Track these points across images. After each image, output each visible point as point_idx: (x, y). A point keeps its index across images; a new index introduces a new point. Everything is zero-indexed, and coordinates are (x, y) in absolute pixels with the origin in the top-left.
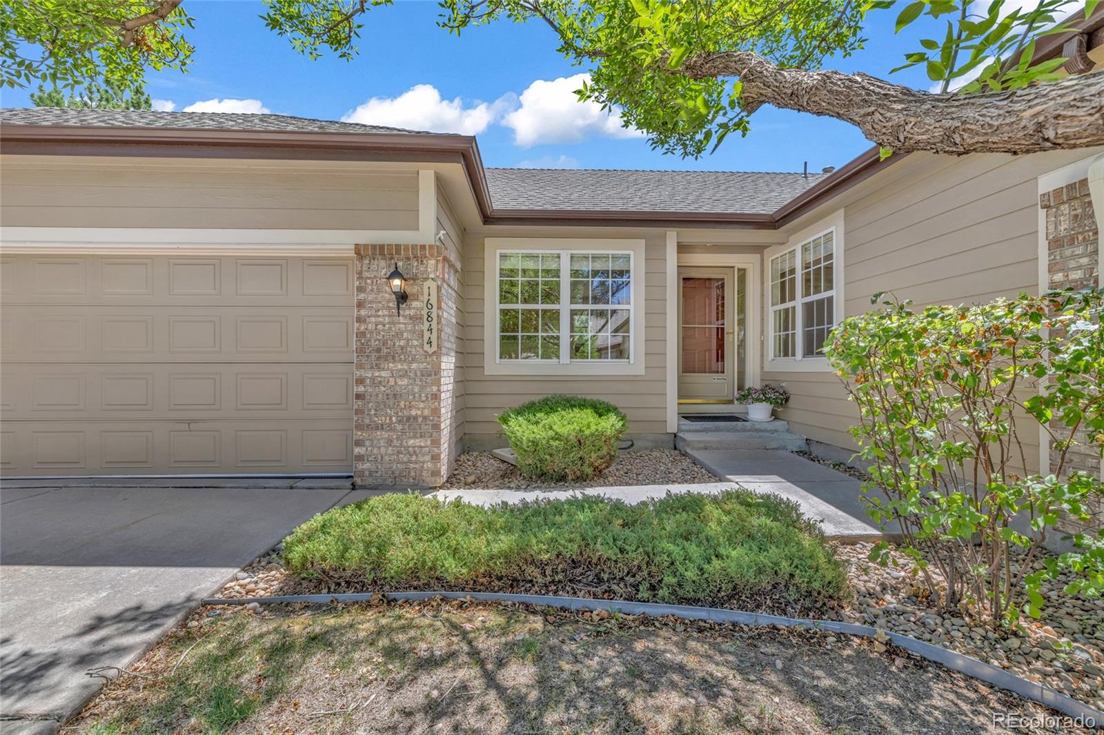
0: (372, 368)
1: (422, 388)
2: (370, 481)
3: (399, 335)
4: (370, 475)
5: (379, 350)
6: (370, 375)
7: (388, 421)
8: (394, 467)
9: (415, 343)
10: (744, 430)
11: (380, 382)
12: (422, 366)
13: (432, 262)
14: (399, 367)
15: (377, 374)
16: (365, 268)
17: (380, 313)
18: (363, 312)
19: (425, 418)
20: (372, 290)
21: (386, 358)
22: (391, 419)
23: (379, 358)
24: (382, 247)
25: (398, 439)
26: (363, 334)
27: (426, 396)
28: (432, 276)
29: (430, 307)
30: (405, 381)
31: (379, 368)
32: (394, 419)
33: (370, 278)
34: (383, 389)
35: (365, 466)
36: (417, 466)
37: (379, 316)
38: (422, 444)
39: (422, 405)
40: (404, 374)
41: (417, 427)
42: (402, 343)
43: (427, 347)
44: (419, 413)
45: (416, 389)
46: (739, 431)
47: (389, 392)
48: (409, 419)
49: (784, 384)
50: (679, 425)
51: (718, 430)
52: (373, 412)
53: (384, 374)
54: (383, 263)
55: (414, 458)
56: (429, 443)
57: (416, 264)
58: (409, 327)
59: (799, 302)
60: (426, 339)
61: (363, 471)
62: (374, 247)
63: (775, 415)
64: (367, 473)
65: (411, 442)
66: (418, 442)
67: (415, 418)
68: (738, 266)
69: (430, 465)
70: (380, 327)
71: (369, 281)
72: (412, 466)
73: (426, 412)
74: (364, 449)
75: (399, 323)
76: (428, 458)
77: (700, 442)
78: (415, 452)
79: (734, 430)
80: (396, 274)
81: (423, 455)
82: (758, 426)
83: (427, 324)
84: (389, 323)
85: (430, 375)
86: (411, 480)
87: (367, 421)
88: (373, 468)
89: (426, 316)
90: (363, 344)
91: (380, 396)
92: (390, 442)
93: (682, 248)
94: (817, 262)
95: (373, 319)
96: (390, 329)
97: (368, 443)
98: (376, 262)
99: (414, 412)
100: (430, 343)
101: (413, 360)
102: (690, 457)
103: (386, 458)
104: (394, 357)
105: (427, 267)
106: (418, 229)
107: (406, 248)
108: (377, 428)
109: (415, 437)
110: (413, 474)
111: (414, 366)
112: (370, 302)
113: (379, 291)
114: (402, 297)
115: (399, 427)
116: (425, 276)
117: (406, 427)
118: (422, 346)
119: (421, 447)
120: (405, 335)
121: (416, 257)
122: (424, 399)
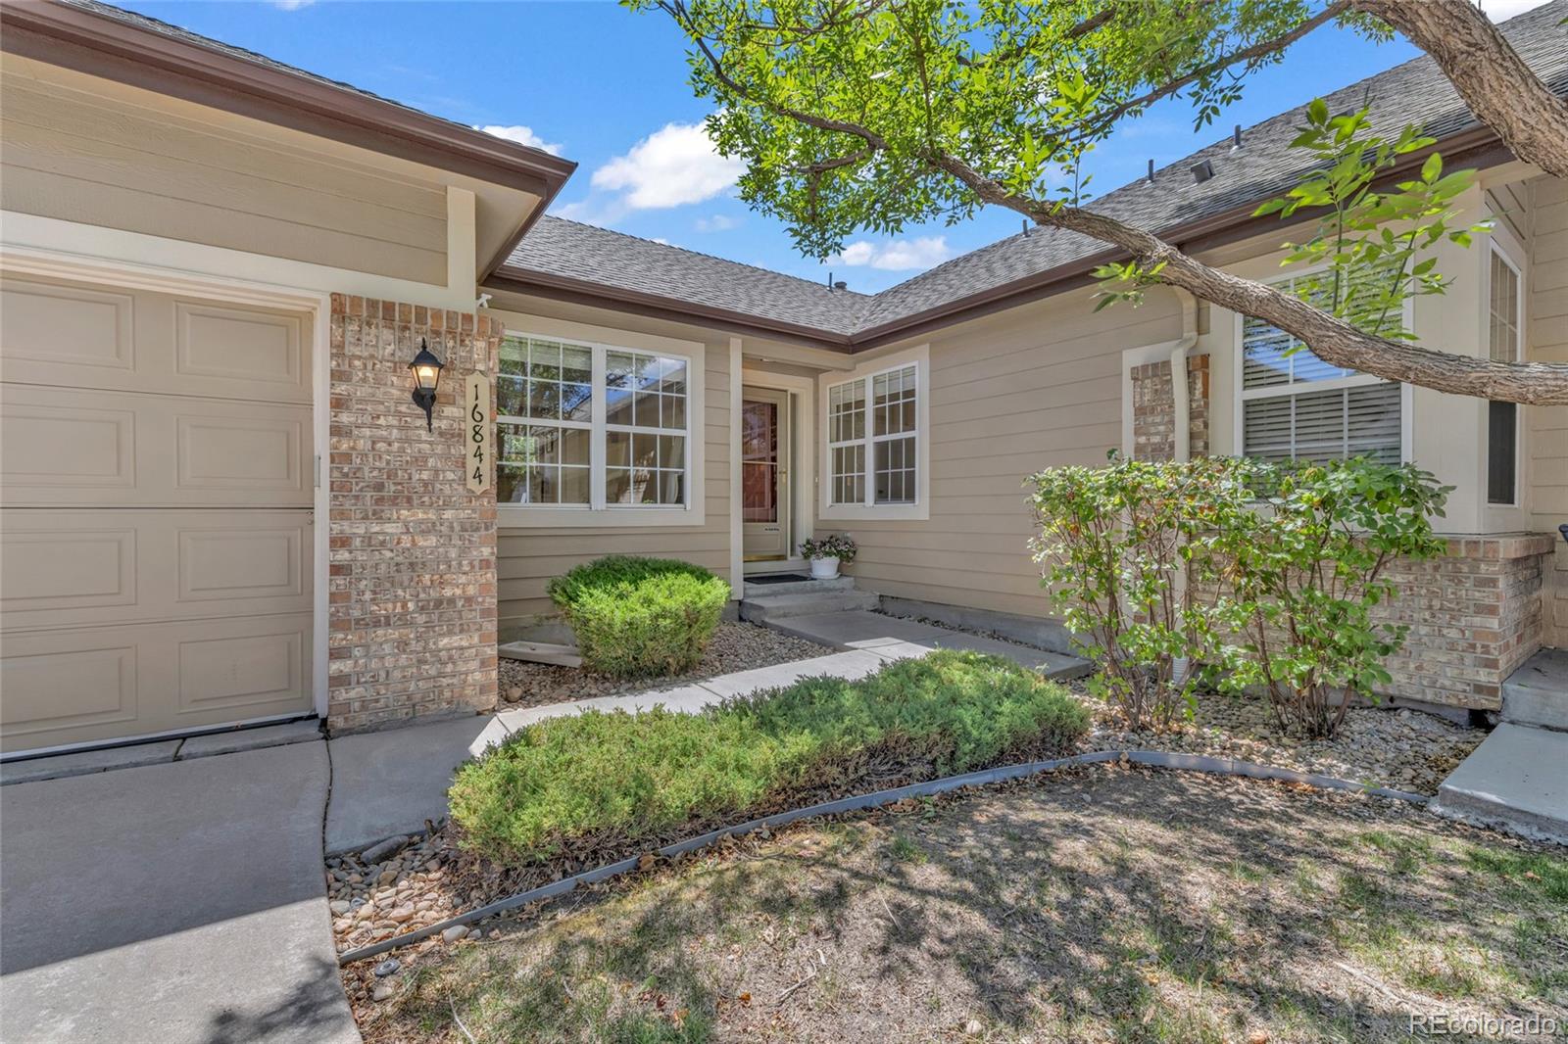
0: (365, 518)
1: (463, 551)
2: (364, 718)
3: (420, 461)
4: (364, 707)
5: (380, 487)
6: (362, 531)
7: (399, 609)
8: (412, 687)
9: (450, 476)
10: (814, 591)
11: (383, 543)
12: (462, 515)
13: (481, 344)
14: (420, 516)
15: (376, 528)
16: (350, 338)
17: (382, 421)
18: (345, 418)
19: (469, 600)
20: (364, 380)
21: (394, 501)
22: (404, 606)
23: (380, 501)
24: (389, 307)
25: (418, 639)
26: (347, 457)
27: (471, 564)
28: (480, 367)
29: (478, 417)
30: (432, 541)
31: (378, 517)
32: (411, 606)
33: (359, 358)
34: (388, 554)
35: (352, 694)
36: (455, 681)
37: (379, 427)
38: (465, 643)
39: (463, 579)
40: (430, 529)
41: (455, 615)
42: (425, 475)
43: (472, 484)
44: (458, 592)
45: (453, 553)
46: (807, 592)
47: (400, 559)
48: (439, 603)
49: (849, 535)
50: (745, 589)
51: (787, 592)
52: (368, 596)
53: (389, 528)
54: (387, 335)
55: (449, 668)
56: (476, 640)
57: (451, 344)
58: (439, 449)
59: (870, 440)
60: (470, 472)
61: (348, 704)
62: (373, 304)
63: (841, 572)
64: (357, 705)
65: (444, 642)
66: (456, 641)
67: (452, 601)
68: (791, 390)
69: (478, 676)
70: (381, 446)
71: (357, 363)
72: (445, 681)
73: (471, 590)
74: (350, 663)
75: (420, 442)
76: (474, 665)
77: (778, 608)
78: (450, 658)
79: (803, 592)
80: (425, 357)
81: (466, 661)
82: (826, 585)
83: (472, 446)
84: (400, 440)
85: (477, 529)
86: (444, 705)
87: (356, 613)
88: (370, 694)
89: (470, 433)
90: (346, 475)
91: (383, 567)
92: (402, 645)
93: (748, 362)
94: (894, 397)
95: (367, 432)
96: (402, 450)
97: (357, 652)
98: (374, 330)
99: (448, 592)
100: (478, 476)
101: (447, 505)
102: (773, 627)
103: (397, 674)
104: (409, 500)
105: (471, 351)
106: (446, 286)
107: (437, 314)
108: (377, 624)
109: (450, 633)
110: (447, 694)
111: (448, 514)
112: (360, 401)
113: (379, 382)
114: (425, 399)
115: (421, 619)
116: (468, 366)
117: (435, 617)
118: (463, 480)
119: (462, 648)
120: (431, 462)
121: (451, 332)
122: (466, 568)
